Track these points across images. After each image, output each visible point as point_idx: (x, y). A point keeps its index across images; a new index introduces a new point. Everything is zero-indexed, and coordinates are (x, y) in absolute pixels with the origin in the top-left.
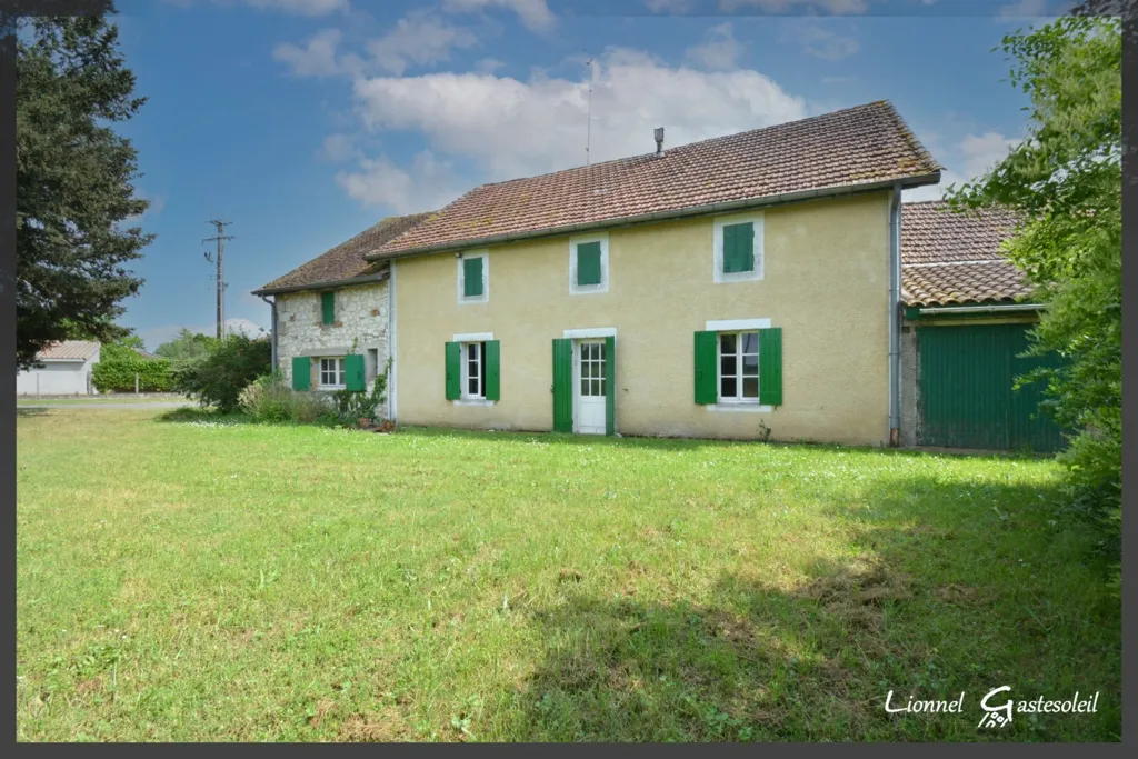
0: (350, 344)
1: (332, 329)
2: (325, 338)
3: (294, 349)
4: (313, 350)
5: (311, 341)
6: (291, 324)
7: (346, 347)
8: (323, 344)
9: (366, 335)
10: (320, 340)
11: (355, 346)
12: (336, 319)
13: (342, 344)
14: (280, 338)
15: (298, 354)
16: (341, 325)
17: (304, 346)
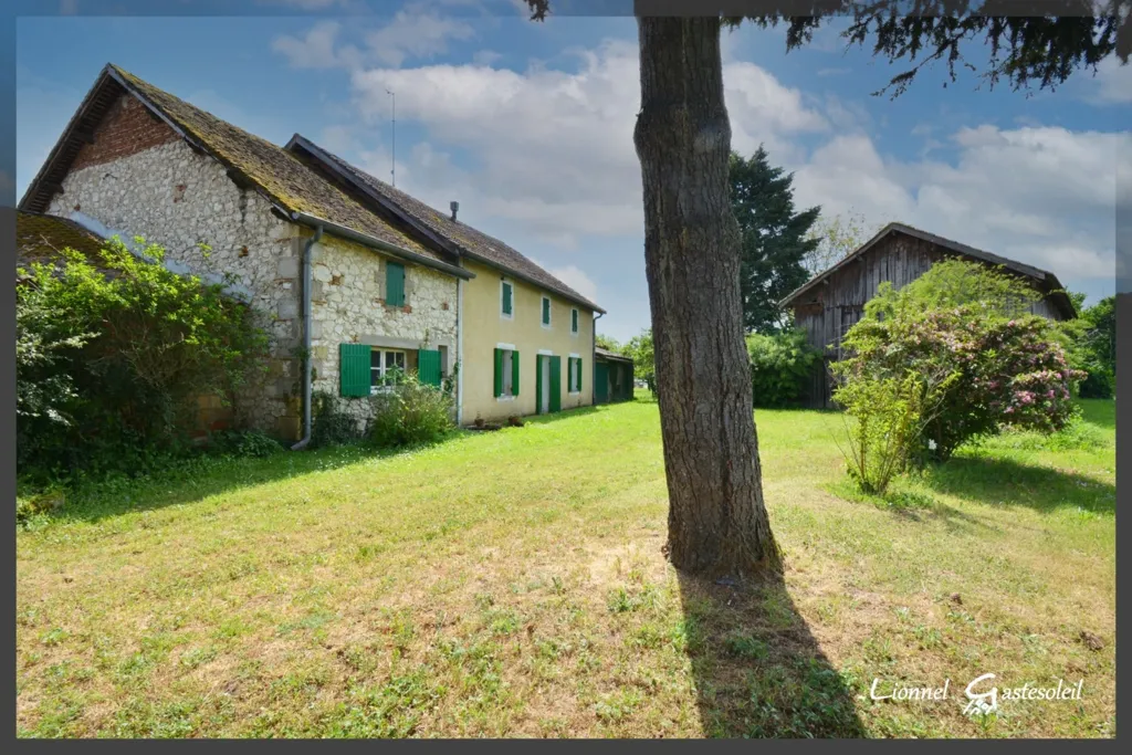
0: (421, 336)
1: (399, 313)
2: (391, 323)
3: (339, 330)
4: (373, 336)
5: (370, 322)
6: (334, 288)
7: (417, 340)
8: (387, 331)
9: (436, 329)
10: (384, 325)
11: (426, 340)
12: (406, 302)
13: (411, 335)
14: (312, 307)
15: (347, 339)
16: (409, 310)
17: (359, 329)
